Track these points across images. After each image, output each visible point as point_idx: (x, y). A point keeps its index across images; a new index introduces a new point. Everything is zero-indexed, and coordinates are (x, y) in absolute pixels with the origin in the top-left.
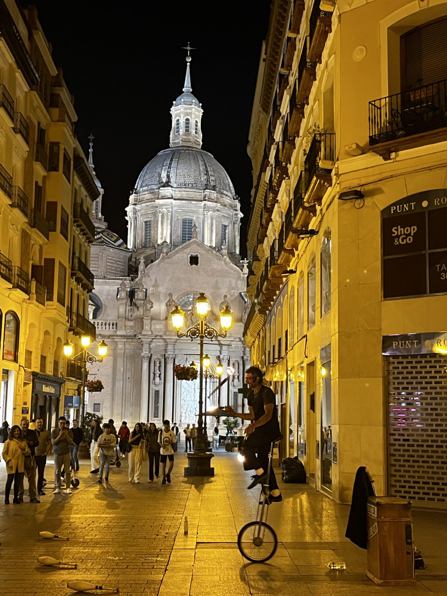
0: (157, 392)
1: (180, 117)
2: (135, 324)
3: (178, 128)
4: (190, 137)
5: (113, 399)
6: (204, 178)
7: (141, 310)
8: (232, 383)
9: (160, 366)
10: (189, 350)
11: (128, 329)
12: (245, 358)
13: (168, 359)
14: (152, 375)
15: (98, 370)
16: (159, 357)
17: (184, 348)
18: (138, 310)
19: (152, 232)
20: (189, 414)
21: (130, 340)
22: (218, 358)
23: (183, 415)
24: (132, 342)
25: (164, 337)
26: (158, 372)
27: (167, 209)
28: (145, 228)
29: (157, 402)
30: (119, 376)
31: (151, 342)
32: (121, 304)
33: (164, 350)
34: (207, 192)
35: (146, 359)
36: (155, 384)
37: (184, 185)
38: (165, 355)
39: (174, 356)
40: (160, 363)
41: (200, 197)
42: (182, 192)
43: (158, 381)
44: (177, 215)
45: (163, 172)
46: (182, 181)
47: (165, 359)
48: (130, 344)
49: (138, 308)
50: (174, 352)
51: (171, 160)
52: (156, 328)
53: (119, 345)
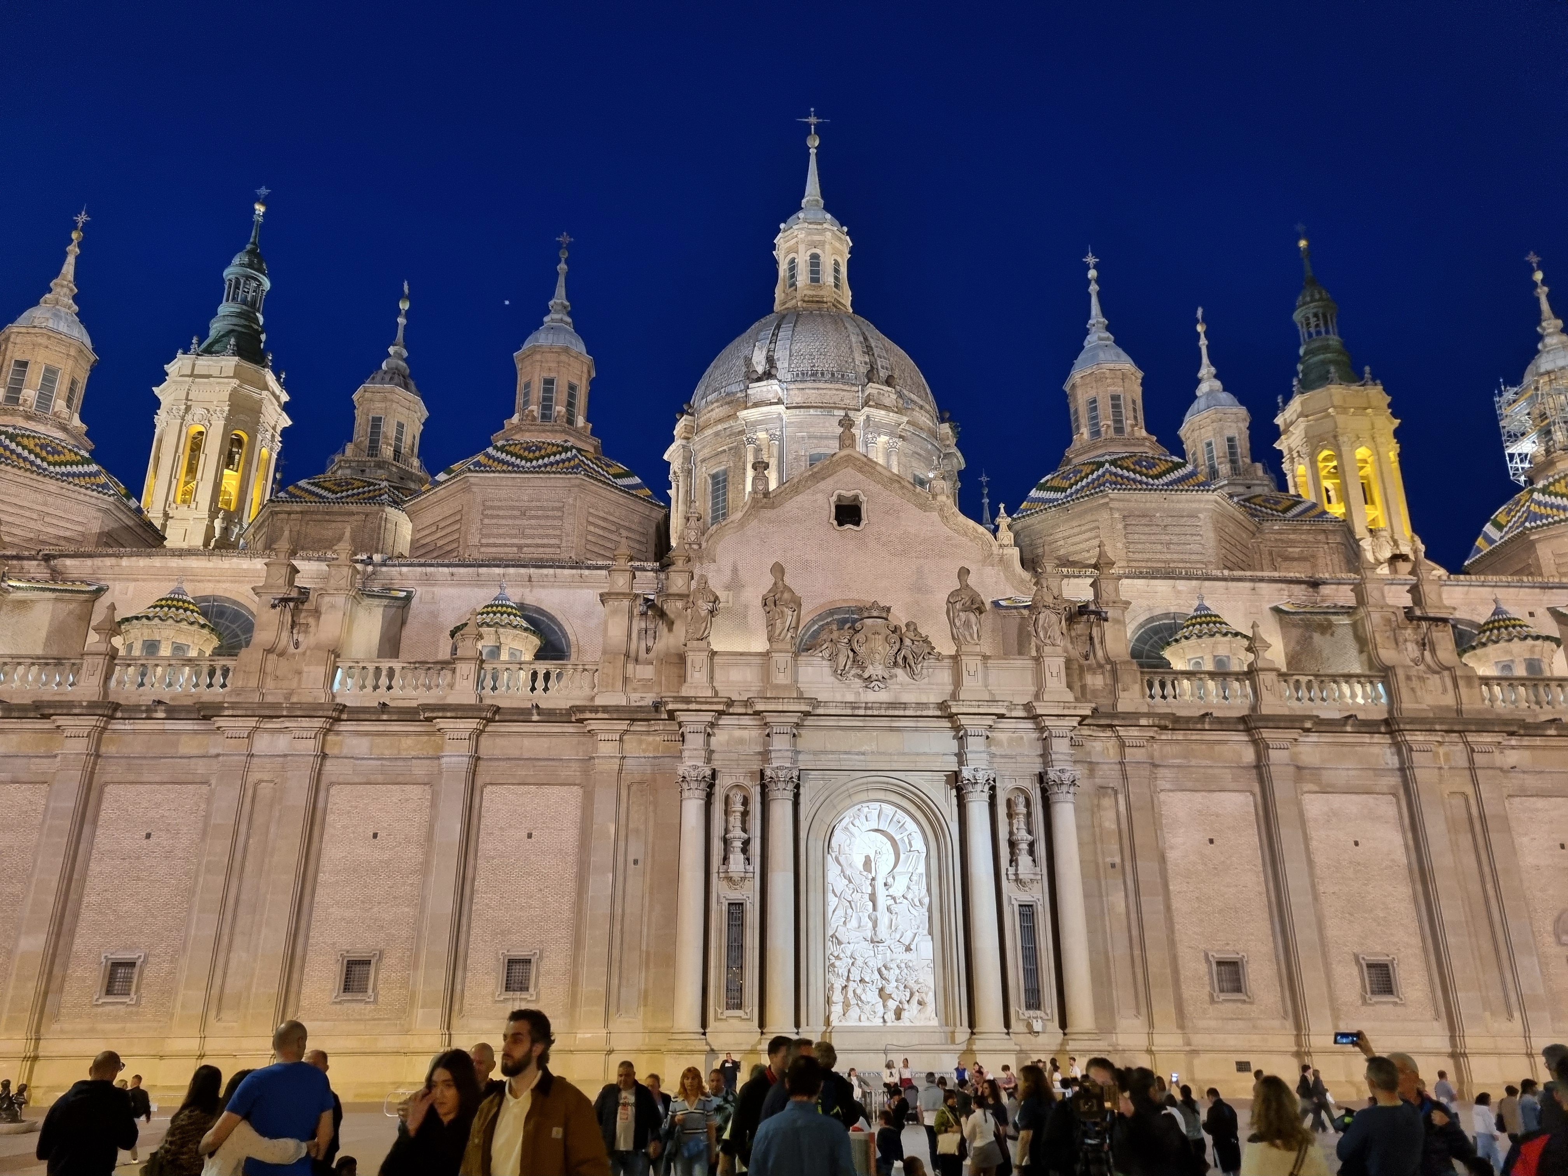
0: (736, 909)
1: (797, 252)
2: (658, 672)
3: (793, 276)
4: (822, 293)
5: (577, 943)
6: (860, 359)
7: (680, 628)
8: (1012, 871)
9: (745, 814)
10: (846, 753)
11: (635, 690)
12: (1052, 775)
13: (772, 786)
14: (717, 846)
15: (530, 836)
16: (742, 781)
17: (829, 747)
18: (670, 630)
19: (731, 496)
20: (858, 991)
21: (639, 727)
22: (956, 781)
23: (837, 997)
24: (648, 733)
25: (760, 707)
26: (737, 833)
27: (767, 430)
28: (713, 492)
29: (736, 948)
30: (601, 855)
31: (712, 725)
32: (615, 612)
33: (760, 753)
34: (873, 389)
35: (694, 785)
36: (730, 879)
37: (812, 375)
38: (762, 773)
39: (795, 773)
40: (745, 802)
41: (854, 402)
42: (807, 391)
43: (741, 867)
44: (795, 446)
45: (756, 352)
46: (806, 366)
47: (763, 787)
48: (640, 742)
49: (673, 623)
50: (795, 761)
51: (778, 327)
52: (731, 679)
53: (602, 744)
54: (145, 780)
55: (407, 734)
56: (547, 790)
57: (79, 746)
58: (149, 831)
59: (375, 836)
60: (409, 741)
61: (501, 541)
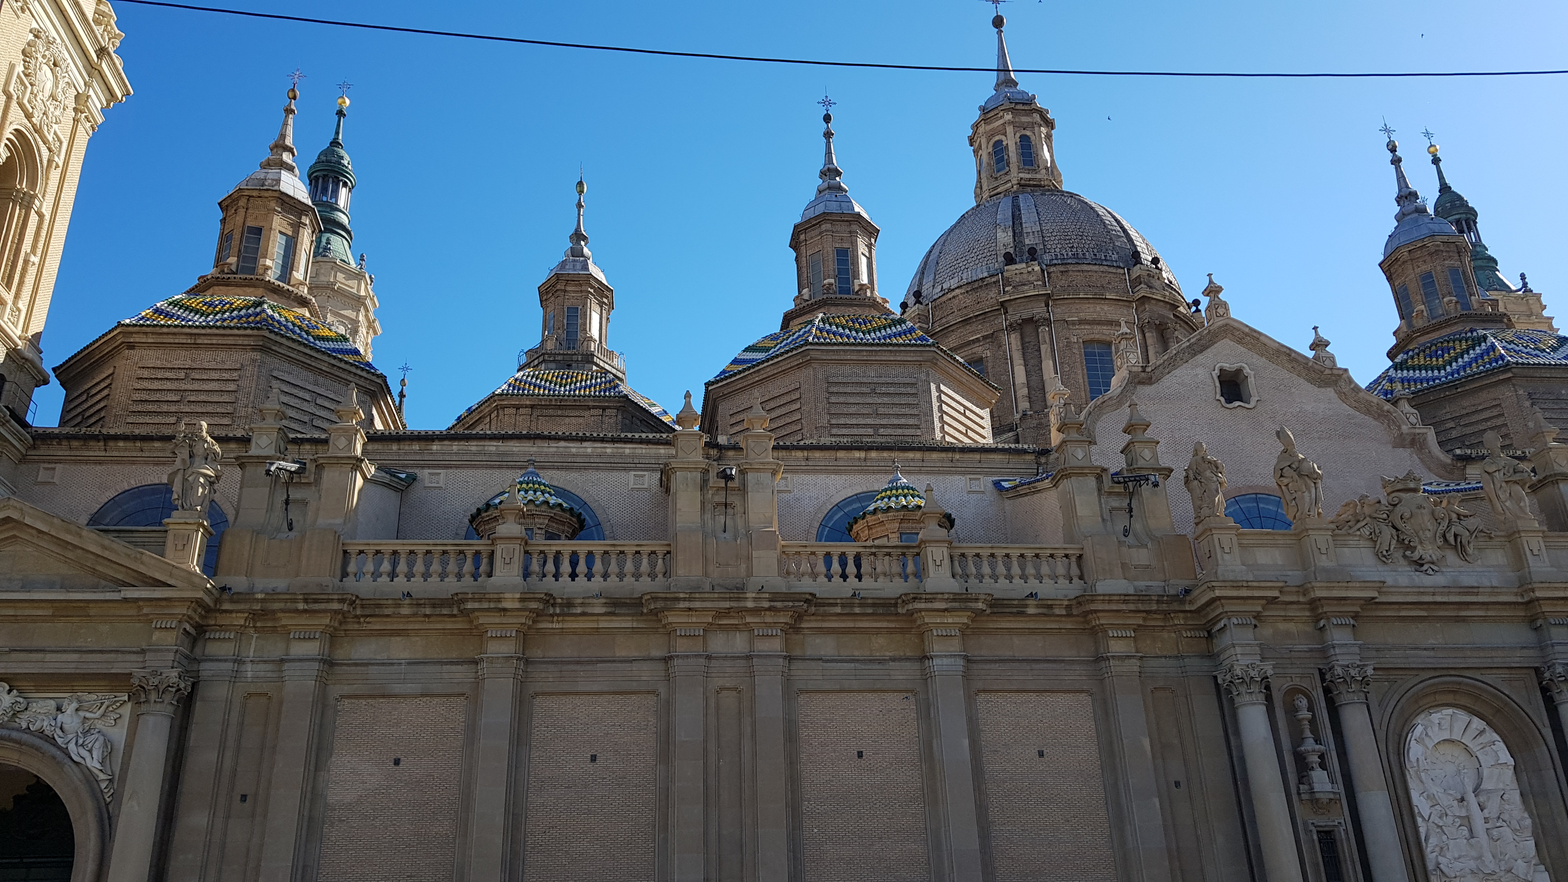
0: (1327, 839)
3: (1001, 160)
6: (1120, 240)
11: (1137, 576)
13: (1337, 687)
14: (1289, 762)
16: (1301, 682)
17: (1392, 642)
21: (1157, 621)
24: (1170, 627)
25: (1320, 593)
26: (1311, 746)
30: (1140, 775)
33: (1318, 650)
36: (1315, 801)
38: (1323, 673)
39: (1369, 671)
40: (1310, 708)
43: (1327, 787)
44: (1066, 333)
47: (1327, 689)
50: (1361, 658)
52: (1259, 562)
53: (1112, 643)
54: (581, 688)
55: (878, 631)
56: (1049, 698)
57: (507, 648)
58: (593, 752)
59: (860, 755)
60: (880, 641)
61: (854, 421)
